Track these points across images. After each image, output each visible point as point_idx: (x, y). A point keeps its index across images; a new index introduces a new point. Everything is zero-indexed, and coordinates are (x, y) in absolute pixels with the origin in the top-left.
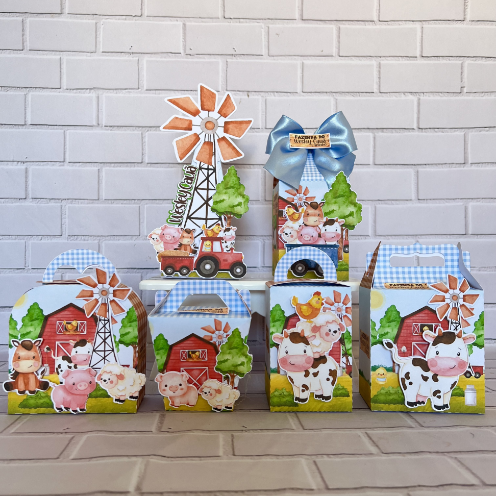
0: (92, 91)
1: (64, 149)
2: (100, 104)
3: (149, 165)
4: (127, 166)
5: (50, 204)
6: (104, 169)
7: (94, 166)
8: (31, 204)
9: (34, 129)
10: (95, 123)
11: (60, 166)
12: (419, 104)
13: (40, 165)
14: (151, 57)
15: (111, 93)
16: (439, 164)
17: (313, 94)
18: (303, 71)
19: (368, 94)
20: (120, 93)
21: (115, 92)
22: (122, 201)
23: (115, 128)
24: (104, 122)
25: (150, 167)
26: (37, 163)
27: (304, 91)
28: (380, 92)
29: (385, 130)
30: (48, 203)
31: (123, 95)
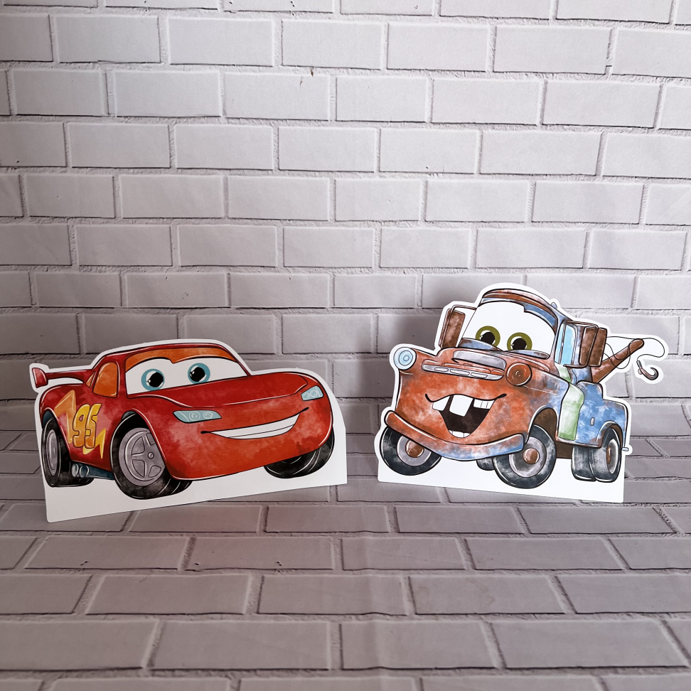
0: (97, 65)
1: (65, 149)
2: (109, 85)
3: (180, 170)
4: (150, 173)
5: (53, 224)
6: (120, 176)
7: (106, 173)
8: (30, 224)
9: (23, 120)
10: (103, 113)
11: (61, 172)
12: (545, 89)
13: (36, 172)
14: (175, 15)
15: (123, 68)
16: (564, 175)
17: (401, 71)
18: (388, 38)
19: (477, 74)
20: (135, 69)
21: (129, 67)
22: (146, 221)
23: (132, 119)
24: (116, 111)
25: (182, 173)
26: (32, 169)
27: (389, 68)
28: (494, 71)
29: (496, 126)
30: (51, 223)
31: (139, 72)
